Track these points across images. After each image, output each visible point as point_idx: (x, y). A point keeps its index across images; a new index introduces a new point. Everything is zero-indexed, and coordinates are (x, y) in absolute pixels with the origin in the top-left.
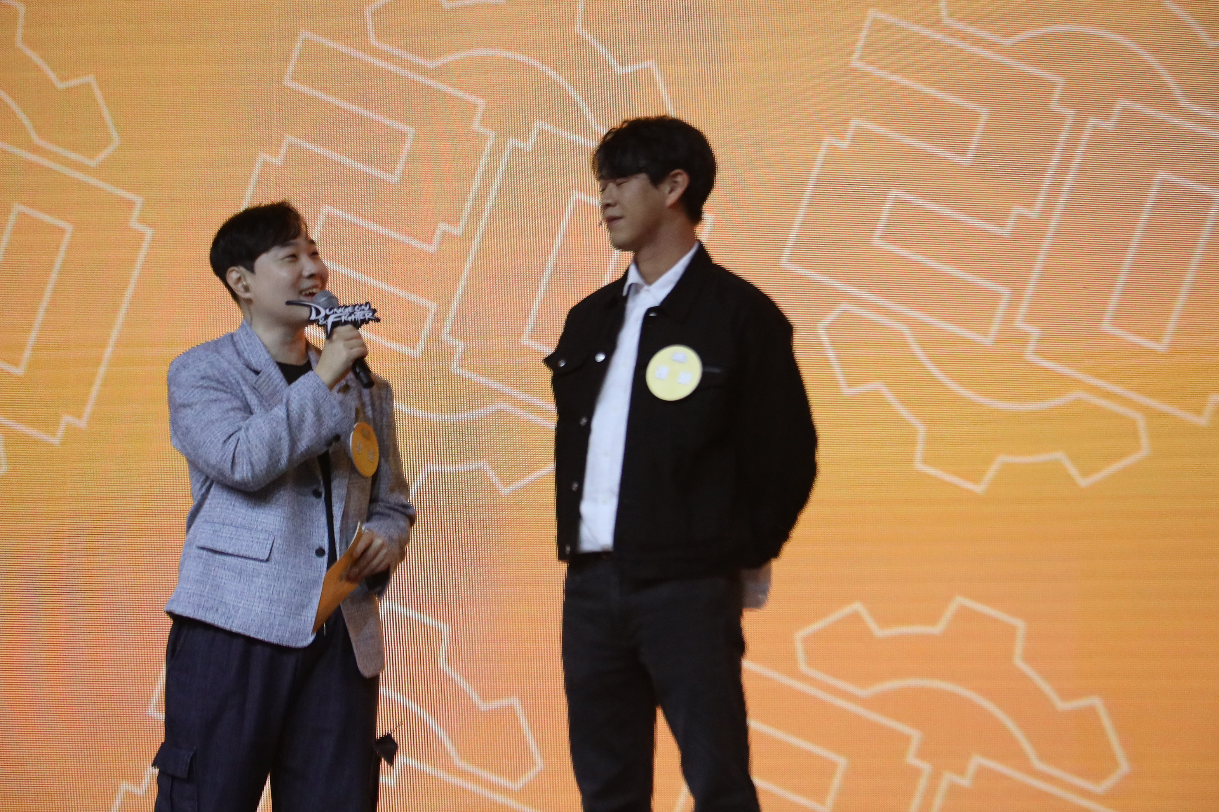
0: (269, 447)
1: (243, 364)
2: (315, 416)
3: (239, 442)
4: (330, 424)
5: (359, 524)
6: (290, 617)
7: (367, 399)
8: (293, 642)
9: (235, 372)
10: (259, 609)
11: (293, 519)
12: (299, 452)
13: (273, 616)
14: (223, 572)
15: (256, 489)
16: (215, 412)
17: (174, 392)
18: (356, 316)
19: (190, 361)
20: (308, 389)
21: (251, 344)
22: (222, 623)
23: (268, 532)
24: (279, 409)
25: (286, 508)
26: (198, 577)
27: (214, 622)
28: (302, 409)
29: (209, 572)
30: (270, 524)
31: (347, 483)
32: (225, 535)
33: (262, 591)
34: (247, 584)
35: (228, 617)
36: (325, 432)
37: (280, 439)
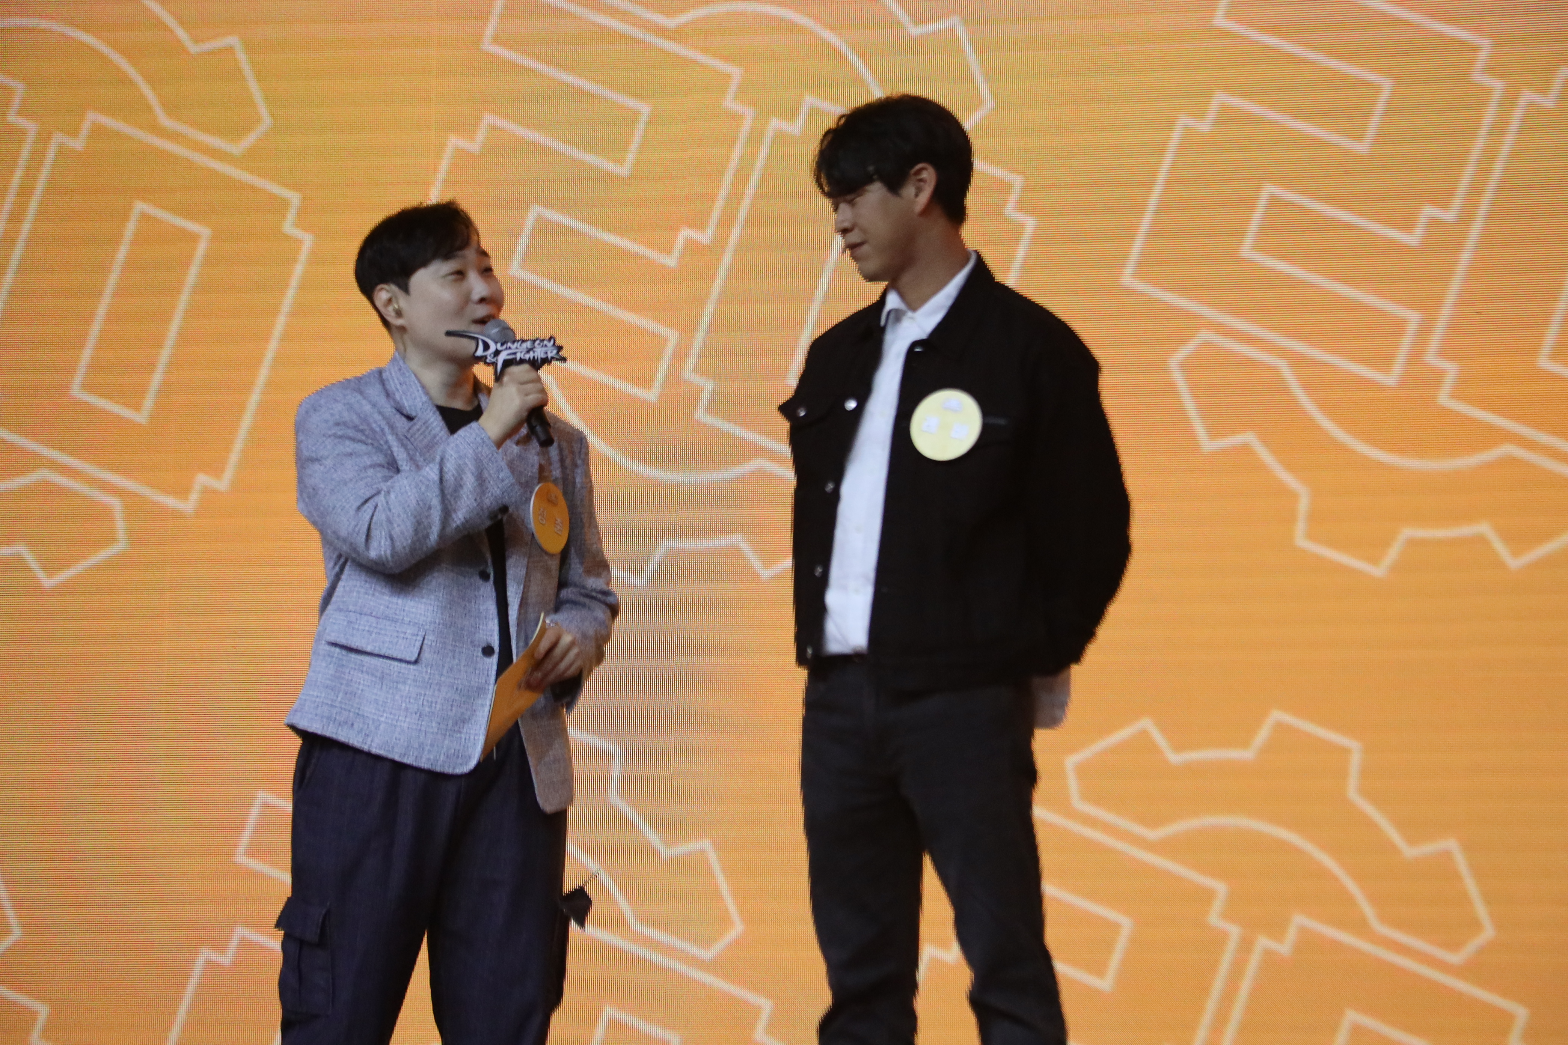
0: (415, 517)
1: (392, 407)
2: (477, 480)
3: (377, 510)
4: (495, 491)
5: (543, 615)
8: (449, 767)
9: (380, 418)
10: (406, 725)
11: (450, 608)
12: (454, 525)
13: (424, 734)
14: (360, 675)
15: (397, 571)
16: (349, 469)
17: (302, 441)
18: (536, 353)
19: (322, 402)
20: (469, 445)
21: (405, 383)
22: (358, 742)
23: (417, 626)
24: (431, 469)
25: (441, 595)
26: (328, 682)
27: (349, 740)
28: (460, 470)
29: (343, 675)
30: (421, 614)
31: (525, 561)
32: (363, 628)
33: (410, 702)
34: (391, 691)
35: (365, 734)
36: (488, 501)
37: (430, 508)
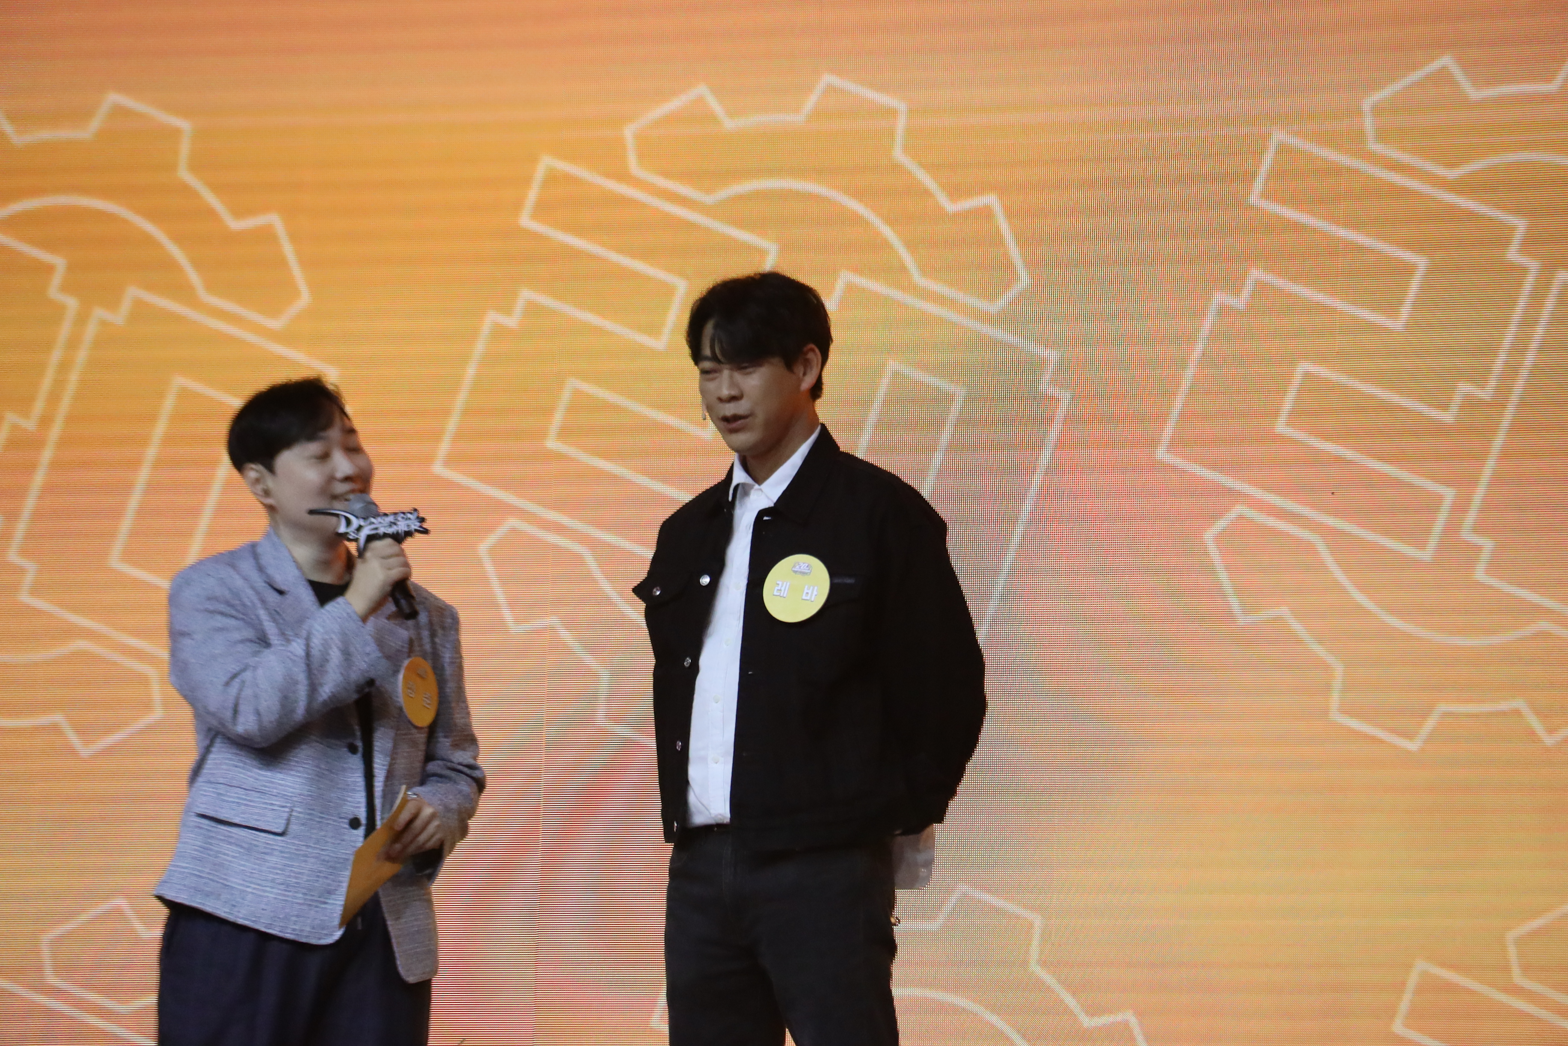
0: (282, 692)
2: (343, 655)
3: (244, 686)
4: (362, 664)
5: (404, 787)
6: (311, 905)
8: (314, 938)
9: (252, 593)
10: (272, 896)
11: (318, 781)
13: (290, 904)
14: (227, 846)
16: (219, 644)
17: (175, 616)
18: (400, 526)
19: (196, 576)
20: (336, 619)
21: (278, 559)
22: (224, 912)
23: (285, 798)
24: (297, 644)
25: (309, 767)
26: (196, 853)
27: (217, 912)
29: (210, 847)
30: (290, 787)
31: (393, 734)
32: (232, 800)
33: (276, 873)
34: (258, 862)
35: (231, 905)
37: (296, 683)
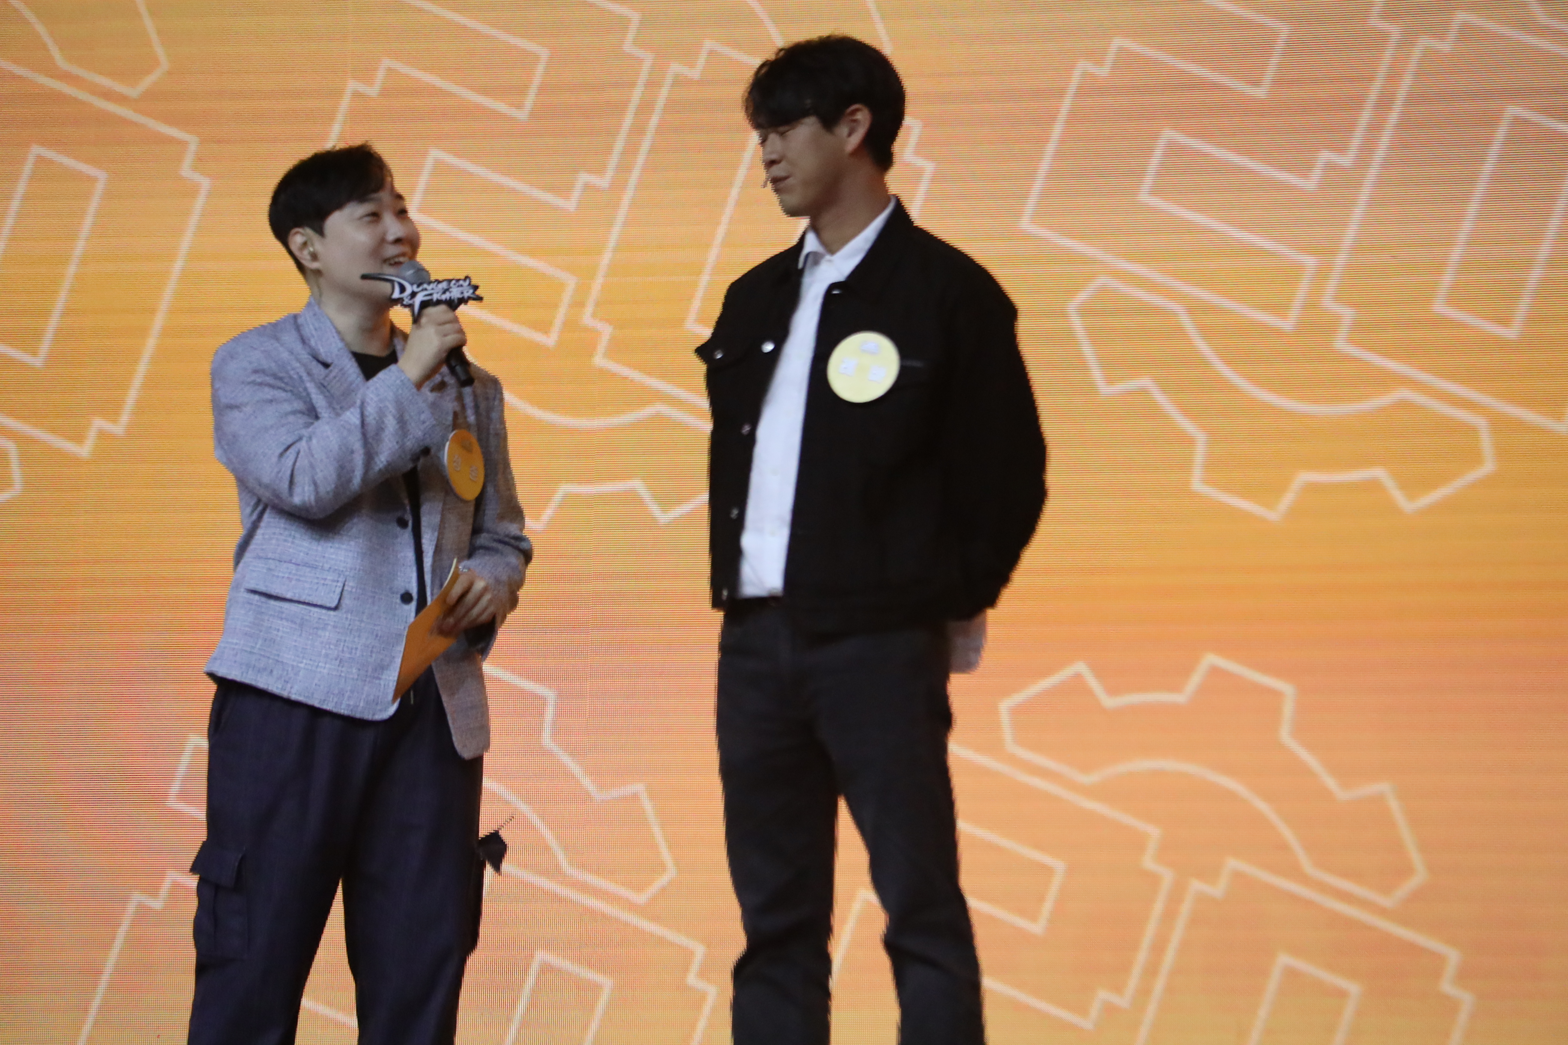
0: (338, 462)
1: (309, 354)
2: (398, 423)
3: (300, 456)
4: (417, 432)
5: (455, 561)
6: (365, 681)
7: (469, 400)
8: (369, 713)
9: (298, 365)
10: (326, 671)
11: (370, 555)
12: (377, 469)
13: (344, 679)
14: (279, 622)
15: (321, 516)
16: (269, 416)
17: (219, 389)
18: (453, 293)
19: (239, 349)
20: (389, 388)
21: (319, 327)
22: (277, 688)
23: (337, 572)
24: (352, 413)
25: (361, 540)
26: (248, 629)
27: (268, 687)
28: (381, 413)
29: (261, 623)
30: (341, 561)
31: (440, 508)
32: (283, 575)
33: (329, 648)
34: (311, 637)
35: (285, 681)
36: (410, 444)
37: (352, 452)
